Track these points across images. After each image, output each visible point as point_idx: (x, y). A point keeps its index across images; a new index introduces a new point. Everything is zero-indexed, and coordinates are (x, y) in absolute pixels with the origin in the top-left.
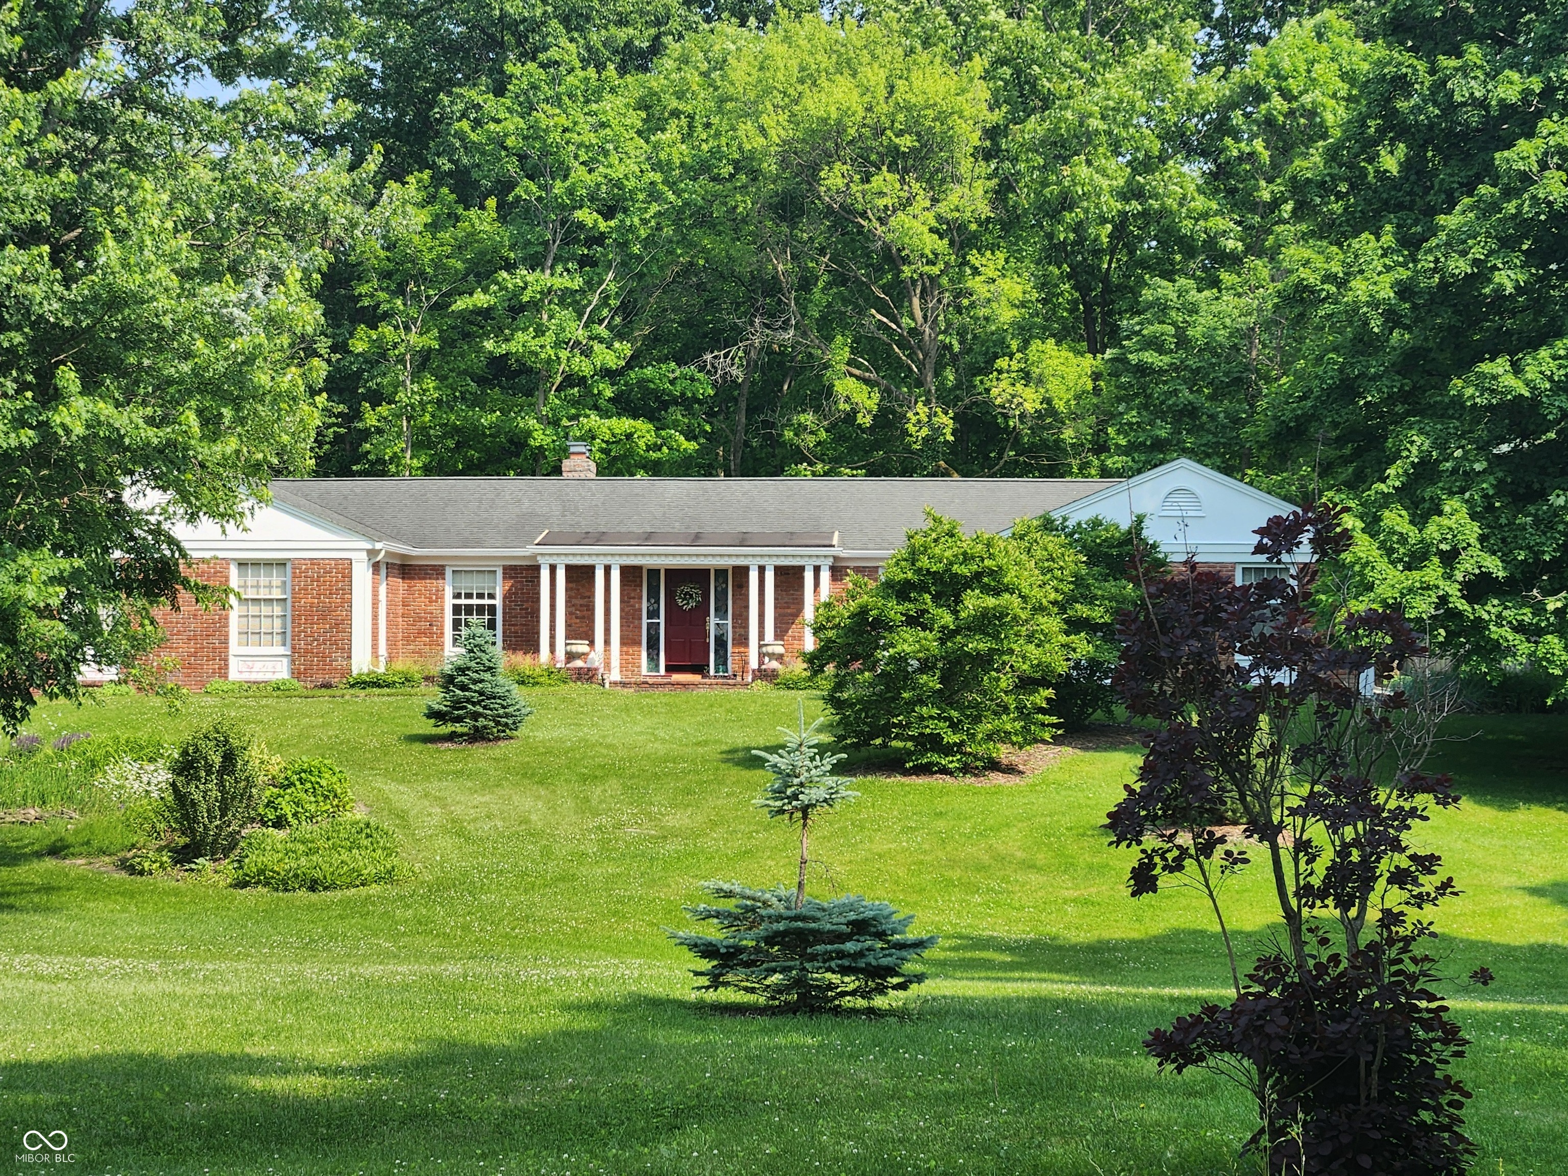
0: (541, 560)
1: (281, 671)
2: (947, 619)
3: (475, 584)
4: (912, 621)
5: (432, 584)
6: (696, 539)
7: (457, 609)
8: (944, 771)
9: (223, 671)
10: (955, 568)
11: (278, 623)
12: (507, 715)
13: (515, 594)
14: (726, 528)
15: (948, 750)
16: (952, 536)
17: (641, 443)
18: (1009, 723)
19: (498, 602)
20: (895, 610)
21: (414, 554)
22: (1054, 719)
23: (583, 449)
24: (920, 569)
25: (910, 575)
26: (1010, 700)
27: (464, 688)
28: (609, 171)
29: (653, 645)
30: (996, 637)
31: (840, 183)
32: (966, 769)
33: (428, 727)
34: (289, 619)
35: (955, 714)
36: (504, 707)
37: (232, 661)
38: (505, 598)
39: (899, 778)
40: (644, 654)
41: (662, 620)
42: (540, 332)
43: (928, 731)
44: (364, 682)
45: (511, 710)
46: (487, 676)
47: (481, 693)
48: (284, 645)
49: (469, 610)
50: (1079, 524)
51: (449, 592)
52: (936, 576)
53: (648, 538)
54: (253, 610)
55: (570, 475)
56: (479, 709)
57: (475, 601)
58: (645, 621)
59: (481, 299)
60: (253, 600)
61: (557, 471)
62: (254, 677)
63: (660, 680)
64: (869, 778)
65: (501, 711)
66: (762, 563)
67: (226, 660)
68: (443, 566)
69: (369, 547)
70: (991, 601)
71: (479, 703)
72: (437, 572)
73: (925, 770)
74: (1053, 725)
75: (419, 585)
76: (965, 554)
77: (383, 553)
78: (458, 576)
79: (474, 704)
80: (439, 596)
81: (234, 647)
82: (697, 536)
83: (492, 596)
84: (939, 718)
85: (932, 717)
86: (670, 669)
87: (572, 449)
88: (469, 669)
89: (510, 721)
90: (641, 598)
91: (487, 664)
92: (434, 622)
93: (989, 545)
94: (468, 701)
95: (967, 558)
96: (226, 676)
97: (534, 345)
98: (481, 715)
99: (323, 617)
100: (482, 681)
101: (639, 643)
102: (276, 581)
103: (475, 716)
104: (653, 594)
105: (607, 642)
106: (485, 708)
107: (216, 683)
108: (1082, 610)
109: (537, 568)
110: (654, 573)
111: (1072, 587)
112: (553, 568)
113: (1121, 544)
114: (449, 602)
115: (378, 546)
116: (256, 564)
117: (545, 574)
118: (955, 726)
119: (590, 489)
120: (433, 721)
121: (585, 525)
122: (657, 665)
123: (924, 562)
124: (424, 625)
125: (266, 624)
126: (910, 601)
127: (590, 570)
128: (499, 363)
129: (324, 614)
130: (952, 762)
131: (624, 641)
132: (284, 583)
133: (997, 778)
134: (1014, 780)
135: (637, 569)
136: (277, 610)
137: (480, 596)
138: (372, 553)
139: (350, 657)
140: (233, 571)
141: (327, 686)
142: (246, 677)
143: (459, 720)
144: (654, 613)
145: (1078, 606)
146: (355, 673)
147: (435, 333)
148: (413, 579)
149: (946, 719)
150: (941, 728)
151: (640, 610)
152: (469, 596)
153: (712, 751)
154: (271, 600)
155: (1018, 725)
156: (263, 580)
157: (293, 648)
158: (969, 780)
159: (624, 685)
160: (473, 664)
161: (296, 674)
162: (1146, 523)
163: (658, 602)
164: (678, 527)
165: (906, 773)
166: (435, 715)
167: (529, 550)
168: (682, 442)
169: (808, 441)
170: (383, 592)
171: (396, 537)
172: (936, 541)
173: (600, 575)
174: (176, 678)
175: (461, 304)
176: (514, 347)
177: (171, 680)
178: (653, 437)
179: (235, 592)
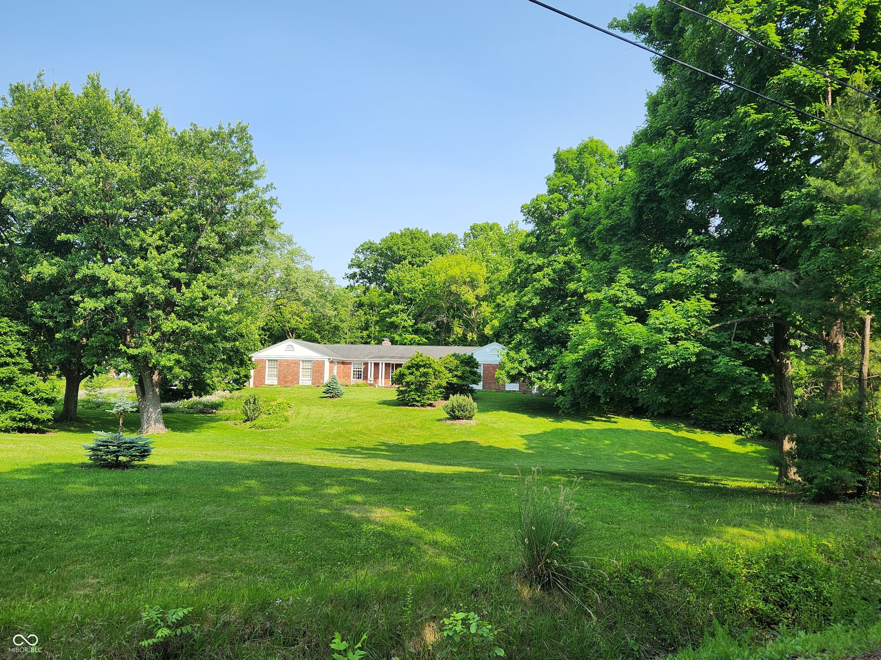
0: (368, 361)
1: (310, 383)
2: (418, 374)
3: (358, 366)
4: (410, 374)
5: (349, 366)
7: (354, 371)
8: (417, 406)
9: (298, 383)
10: (421, 363)
11: (310, 373)
12: (338, 393)
13: (365, 368)
15: (418, 401)
16: (421, 357)
18: (430, 396)
20: (407, 372)
21: (345, 360)
22: (441, 395)
23: (388, 340)
24: (413, 363)
25: (410, 364)
26: (432, 391)
27: (330, 387)
30: (427, 377)
32: (422, 406)
33: (323, 395)
34: (312, 372)
35: (419, 394)
36: (338, 391)
37: (300, 381)
38: (363, 369)
39: (407, 407)
40: (390, 381)
42: (397, 317)
43: (413, 397)
44: (323, 386)
46: (335, 384)
47: (333, 388)
48: (311, 378)
49: (356, 371)
51: (352, 368)
52: (416, 365)
53: (392, 357)
54: (305, 370)
55: (383, 345)
57: (358, 370)
58: (390, 374)
59: (386, 310)
60: (305, 368)
61: (380, 344)
62: (304, 384)
63: (393, 386)
64: (402, 407)
70: (426, 370)
72: (350, 363)
73: (413, 406)
74: (440, 397)
75: (346, 366)
78: (354, 364)
79: (332, 390)
80: (350, 368)
81: (301, 378)
82: (402, 357)
83: (361, 369)
85: (414, 394)
87: (385, 340)
90: (390, 369)
92: (349, 374)
93: (429, 358)
94: (330, 389)
95: (423, 361)
97: (396, 320)
99: (319, 372)
100: (333, 385)
101: (389, 379)
103: (331, 393)
104: (392, 369)
105: (382, 378)
106: (334, 391)
107: (296, 385)
110: (393, 365)
111: (454, 368)
112: (371, 363)
113: (468, 359)
114: (352, 370)
115: (331, 358)
116: (306, 361)
117: (369, 364)
118: (419, 397)
119: (385, 347)
121: (382, 354)
122: (393, 383)
123: (413, 361)
124: (347, 374)
125: (307, 374)
126: (411, 370)
127: (379, 363)
128: (392, 323)
130: (419, 404)
131: (385, 378)
132: (311, 365)
133: (429, 408)
134: (433, 408)
135: (389, 364)
136: (309, 371)
138: (329, 359)
139: (324, 379)
140: (301, 362)
141: (317, 386)
142: (302, 384)
143: (328, 393)
144: (392, 373)
146: (323, 383)
149: (417, 395)
150: (416, 397)
151: (390, 372)
152: (357, 368)
154: (309, 368)
155: (433, 397)
156: (307, 364)
158: (422, 408)
159: (385, 387)
160: (333, 382)
161: (313, 384)
164: (400, 355)
165: (410, 406)
166: (324, 392)
167: (366, 359)
168: (424, 340)
169: (451, 340)
170: (336, 367)
171: (342, 357)
172: (417, 357)
173: (380, 365)
174: (289, 384)
175: (382, 311)
176: (392, 320)
177: (287, 385)
178: (419, 339)
179: (301, 367)
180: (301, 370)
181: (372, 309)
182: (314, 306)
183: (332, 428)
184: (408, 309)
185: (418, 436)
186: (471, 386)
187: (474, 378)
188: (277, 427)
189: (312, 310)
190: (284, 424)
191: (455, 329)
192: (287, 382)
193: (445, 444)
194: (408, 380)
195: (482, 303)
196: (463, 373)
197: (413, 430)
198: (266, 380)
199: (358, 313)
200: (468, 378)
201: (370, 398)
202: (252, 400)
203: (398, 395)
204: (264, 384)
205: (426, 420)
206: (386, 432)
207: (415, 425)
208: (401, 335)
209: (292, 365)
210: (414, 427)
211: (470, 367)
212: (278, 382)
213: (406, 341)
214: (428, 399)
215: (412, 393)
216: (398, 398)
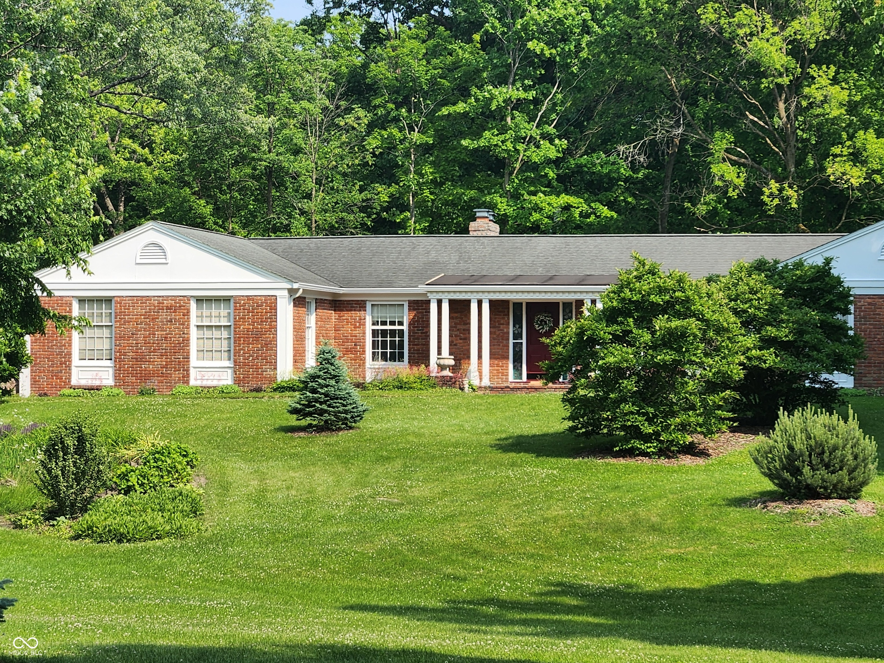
0: (430, 296)
1: (227, 379)
2: (647, 337)
3: (388, 315)
4: (617, 339)
5: (356, 314)
6: (549, 280)
7: (375, 333)
8: (645, 454)
9: (185, 379)
10: (653, 298)
11: (225, 343)
12: (346, 412)
13: (418, 321)
14: (576, 272)
15: (647, 438)
16: (654, 274)
17: (578, 211)
18: (690, 418)
19: (405, 328)
20: (605, 331)
21: (341, 292)
22: (730, 415)
23: (486, 214)
24: (624, 299)
25: (615, 304)
26: (696, 400)
27: (314, 391)
28: (552, 12)
29: (517, 360)
30: (678, 350)
31: (713, 17)
33: (293, 421)
34: (232, 340)
35: (651, 410)
36: (344, 405)
37: (193, 372)
38: (410, 324)
39: (610, 459)
40: (511, 366)
41: (524, 341)
42: (503, 130)
43: (629, 423)
44: (283, 387)
45: (349, 407)
46: (333, 382)
47: (326, 395)
48: (229, 359)
49: (384, 333)
50: (786, 265)
51: (369, 320)
52: (637, 304)
53: (515, 280)
54: (208, 333)
55: (475, 234)
56: (324, 407)
57: (388, 327)
58: (511, 341)
59: (461, 107)
60: (207, 326)
61: (465, 231)
62: (206, 383)
63: (522, 385)
64: (586, 460)
65: (341, 409)
66: (593, 297)
67: (188, 370)
68: (365, 302)
69: (290, 287)
70: (675, 323)
71: (325, 402)
72: (360, 305)
73: (631, 453)
74: (730, 419)
75: (347, 315)
76: (659, 287)
77: (301, 291)
78: (375, 308)
79: (321, 403)
80: (362, 323)
81: (194, 361)
82: (551, 278)
83: (401, 323)
84: (638, 413)
85: (632, 413)
86: (530, 377)
87: (478, 214)
88: (319, 377)
89: (349, 416)
90: (508, 324)
91: (333, 373)
92: (359, 343)
93: (680, 281)
94: (316, 400)
95: (661, 290)
96: (187, 382)
97: (495, 140)
98: (326, 411)
99: (257, 339)
100: (327, 386)
101: (508, 358)
102: (224, 312)
103: (322, 412)
104: (518, 321)
105: (480, 357)
106: (329, 406)
107: (180, 388)
108: (771, 331)
109: (428, 302)
110: (518, 305)
111: (766, 313)
112: (440, 302)
113: (812, 280)
114: (369, 327)
115: (296, 286)
116: (209, 300)
117: (433, 307)
118: (650, 421)
119: (483, 243)
120: (295, 416)
121: (473, 269)
122: (521, 374)
123: (627, 293)
124: (350, 345)
125: (217, 345)
126: (618, 324)
127: (467, 303)
129: (258, 336)
130: (651, 447)
131: (493, 356)
132: (229, 313)
133: (687, 460)
134: (700, 461)
135: (505, 303)
136: (225, 334)
137: (392, 323)
138: (292, 291)
139: (275, 369)
140: (193, 305)
141: (258, 390)
142: (199, 383)
143: (310, 414)
144: (517, 336)
145: (769, 328)
146: (279, 380)
147: (431, 132)
148: (342, 310)
149: (644, 414)
150: (640, 421)
151: (508, 333)
152: (384, 323)
153: (490, 439)
154: (220, 326)
155: (701, 420)
156: (215, 312)
157: (235, 362)
158: (663, 461)
159: (492, 389)
160: (321, 373)
161: (237, 381)
162: (833, 264)
163: (521, 327)
164: (540, 271)
166: (294, 411)
167: (422, 289)
168: (605, 212)
169: (702, 209)
170: (312, 320)
171: (330, 280)
172: (639, 278)
173: (474, 307)
174: (153, 383)
175: (445, 111)
176: (482, 143)
177: (149, 385)
178: (585, 207)
179: (194, 321)
180: (194, 333)
181: (405, 102)
182: (197, 99)
183: (363, 537)
184: (537, 102)
185: (680, 558)
186: (824, 376)
187: (839, 349)
188: (168, 534)
189: (189, 116)
190: (191, 523)
191: (715, 169)
192: (145, 377)
193: (786, 585)
194: (611, 359)
195: (813, 70)
196: (800, 332)
197: (653, 538)
198: (74, 370)
199: (350, 119)
200: (814, 348)
201: (461, 428)
202: (70, 442)
203: (571, 418)
204: (67, 383)
205: (689, 502)
206: (560, 548)
207: (655, 519)
208: (515, 196)
209: (164, 316)
210: (654, 529)
211: (822, 310)
212: (116, 377)
213: (536, 216)
214: (683, 428)
215: (627, 407)
216: (572, 429)
